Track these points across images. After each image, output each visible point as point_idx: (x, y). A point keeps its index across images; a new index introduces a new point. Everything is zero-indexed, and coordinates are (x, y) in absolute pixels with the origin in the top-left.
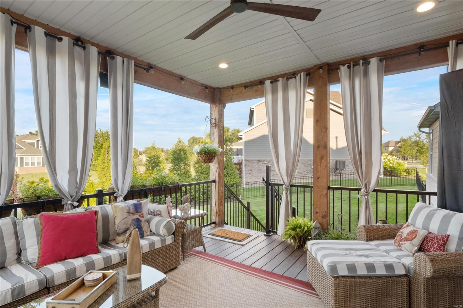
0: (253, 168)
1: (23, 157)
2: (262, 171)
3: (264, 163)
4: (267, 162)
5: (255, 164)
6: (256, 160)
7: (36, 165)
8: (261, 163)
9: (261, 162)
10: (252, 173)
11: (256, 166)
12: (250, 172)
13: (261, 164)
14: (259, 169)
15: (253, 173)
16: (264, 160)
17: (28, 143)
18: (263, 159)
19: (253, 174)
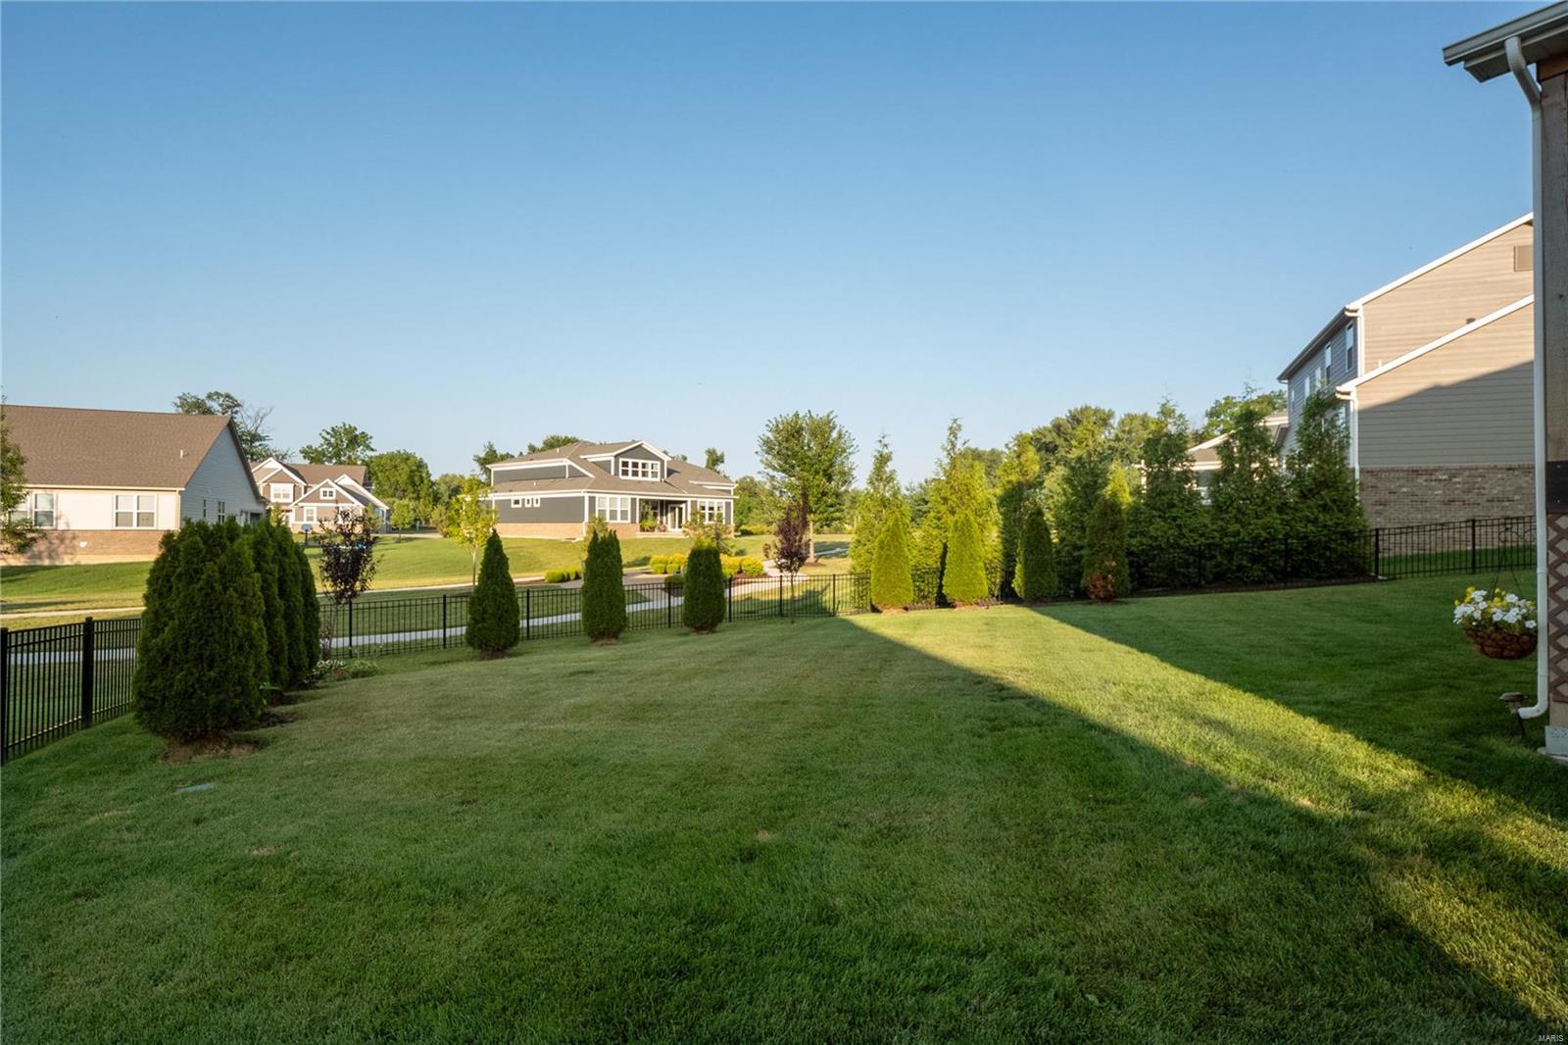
0: (1393, 497)
1: (594, 498)
2: (1428, 505)
3: (1433, 477)
4: (1444, 477)
5: (1402, 482)
6: (1403, 471)
7: (619, 520)
8: (1421, 480)
9: (1424, 477)
10: (1386, 514)
11: (1404, 490)
12: (1381, 507)
13: (1424, 483)
14: (1415, 498)
15: (1392, 510)
16: (1436, 471)
17: (594, 463)
18: (1431, 466)
19: (1392, 517)
